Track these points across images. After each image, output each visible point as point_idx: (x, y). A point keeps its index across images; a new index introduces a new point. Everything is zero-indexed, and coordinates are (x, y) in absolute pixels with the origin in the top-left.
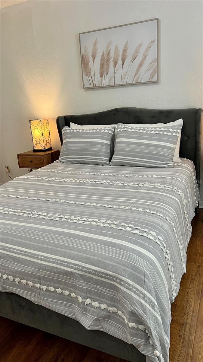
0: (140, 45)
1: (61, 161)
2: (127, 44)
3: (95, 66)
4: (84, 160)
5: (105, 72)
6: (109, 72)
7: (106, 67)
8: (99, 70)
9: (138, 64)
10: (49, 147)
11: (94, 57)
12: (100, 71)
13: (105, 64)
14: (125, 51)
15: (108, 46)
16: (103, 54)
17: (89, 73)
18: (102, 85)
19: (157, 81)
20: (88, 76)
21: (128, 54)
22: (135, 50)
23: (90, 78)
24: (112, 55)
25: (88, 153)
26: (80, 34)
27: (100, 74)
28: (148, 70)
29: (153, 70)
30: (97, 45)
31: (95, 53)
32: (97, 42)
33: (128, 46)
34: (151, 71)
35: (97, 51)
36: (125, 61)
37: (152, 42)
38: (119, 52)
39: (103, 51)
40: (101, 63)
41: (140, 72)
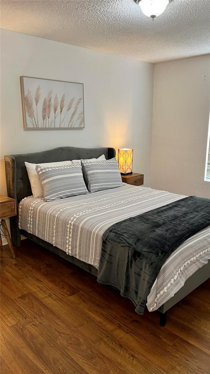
0: (73, 100)
2: (64, 96)
3: (38, 109)
5: (47, 115)
6: (50, 115)
7: (47, 111)
8: (42, 113)
9: (72, 113)
11: (37, 101)
12: (42, 115)
13: (47, 109)
14: (62, 101)
15: (50, 94)
16: (45, 101)
17: (32, 115)
18: (44, 127)
20: (31, 117)
21: (65, 104)
22: (70, 103)
23: (33, 118)
24: (53, 102)
27: (43, 117)
28: (78, 119)
29: (82, 119)
30: (40, 91)
31: (38, 97)
32: (40, 88)
33: (65, 98)
34: (80, 120)
35: (40, 96)
36: (63, 109)
37: (81, 99)
38: (58, 101)
39: (46, 97)
40: (43, 107)
41: (73, 120)
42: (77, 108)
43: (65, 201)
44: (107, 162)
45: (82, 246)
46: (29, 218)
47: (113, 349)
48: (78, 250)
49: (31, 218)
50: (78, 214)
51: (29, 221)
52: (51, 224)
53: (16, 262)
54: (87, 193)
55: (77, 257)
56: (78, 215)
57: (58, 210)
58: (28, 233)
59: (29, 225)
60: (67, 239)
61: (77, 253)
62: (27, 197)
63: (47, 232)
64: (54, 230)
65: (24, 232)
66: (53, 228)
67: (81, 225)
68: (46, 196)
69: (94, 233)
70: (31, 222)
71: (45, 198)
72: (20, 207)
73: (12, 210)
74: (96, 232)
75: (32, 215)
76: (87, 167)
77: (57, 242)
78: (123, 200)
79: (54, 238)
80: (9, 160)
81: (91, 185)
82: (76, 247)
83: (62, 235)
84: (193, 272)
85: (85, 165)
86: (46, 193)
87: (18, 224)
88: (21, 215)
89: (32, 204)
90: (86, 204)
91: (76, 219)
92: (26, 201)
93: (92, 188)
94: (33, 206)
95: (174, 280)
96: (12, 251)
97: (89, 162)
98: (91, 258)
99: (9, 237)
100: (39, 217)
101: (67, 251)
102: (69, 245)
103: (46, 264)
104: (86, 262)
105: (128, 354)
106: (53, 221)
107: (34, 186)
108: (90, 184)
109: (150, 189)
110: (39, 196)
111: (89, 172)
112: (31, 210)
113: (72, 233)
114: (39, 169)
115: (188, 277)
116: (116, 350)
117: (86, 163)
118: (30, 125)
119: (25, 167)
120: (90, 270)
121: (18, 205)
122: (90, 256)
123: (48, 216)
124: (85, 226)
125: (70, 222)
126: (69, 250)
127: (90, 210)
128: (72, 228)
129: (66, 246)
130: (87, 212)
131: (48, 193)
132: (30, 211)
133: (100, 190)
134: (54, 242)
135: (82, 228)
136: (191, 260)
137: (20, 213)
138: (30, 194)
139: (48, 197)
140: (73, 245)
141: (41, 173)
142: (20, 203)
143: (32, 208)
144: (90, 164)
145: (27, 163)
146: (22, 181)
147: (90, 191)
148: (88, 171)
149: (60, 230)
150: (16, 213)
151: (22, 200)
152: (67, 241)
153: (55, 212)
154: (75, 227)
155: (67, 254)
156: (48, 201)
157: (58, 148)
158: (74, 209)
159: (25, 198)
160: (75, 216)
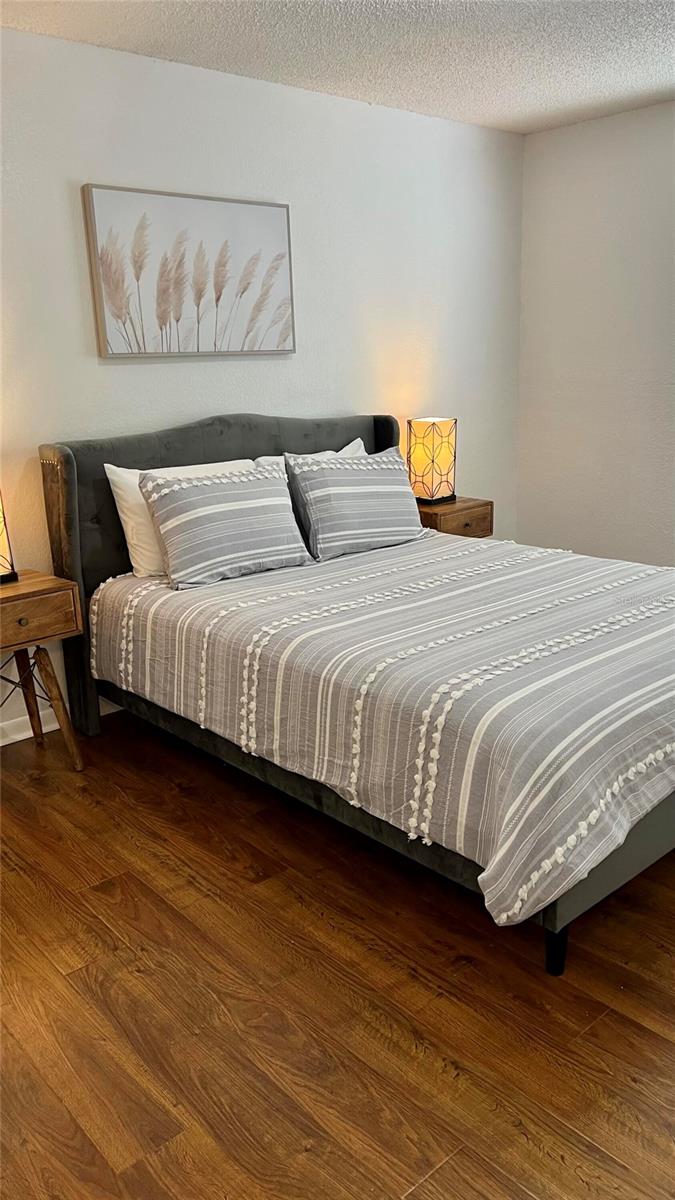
0: (255, 259)
2: (225, 247)
5: (172, 313)
6: (183, 313)
7: (173, 299)
8: (155, 306)
9: (253, 304)
11: (139, 267)
12: (157, 310)
13: (171, 290)
14: (221, 264)
15: (180, 242)
16: (164, 264)
17: (124, 310)
18: (165, 350)
20: (119, 317)
21: (229, 274)
22: (245, 271)
23: (128, 322)
24: (189, 267)
26: (84, 186)
27: (158, 317)
28: (274, 322)
29: (286, 324)
30: (147, 232)
31: (141, 254)
32: (147, 223)
33: (229, 254)
34: (280, 326)
35: (146, 250)
36: (224, 291)
37: (280, 257)
38: (207, 266)
39: (165, 254)
40: (158, 285)
41: (257, 325)
42: (271, 286)
43: (233, 586)
44: (370, 461)
45: (290, 724)
46: (124, 642)
47: (392, 1044)
48: (277, 736)
49: (128, 643)
50: (276, 623)
51: (123, 653)
52: (193, 659)
53: (85, 783)
54: (308, 563)
55: (277, 761)
56: (275, 628)
57: (214, 612)
58: (121, 690)
59: (122, 666)
60: (242, 705)
61: (276, 746)
62: (114, 577)
63: (179, 685)
64: (202, 675)
65: (109, 690)
66: (197, 670)
67: (285, 657)
68: (174, 572)
69: (327, 681)
70: (131, 656)
71: (173, 577)
72: (95, 608)
73: (69, 618)
74: (334, 677)
75: (131, 633)
76: (306, 477)
77: (211, 713)
78: (422, 579)
79: (202, 704)
80: (53, 459)
81: (320, 536)
82: (271, 728)
83: (226, 692)
84: (656, 802)
85: (297, 471)
86: (173, 563)
87: (89, 663)
88: (96, 635)
89: (131, 597)
90: (303, 593)
91: (268, 638)
92: (111, 588)
93: (322, 546)
94: (135, 603)
95: (589, 824)
96: (74, 749)
97: (310, 461)
98: (318, 763)
99: (61, 704)
100: (154, 639)
101: (243, 742)
102: (249, 724)
103: (179, 786)
104: (304, 774)
105: (439, 1059)
106: (199, 648)
107: (135, 542)
108: (316, 533)
109: (513, 545)
110: (153, 573)
111: (312, 495)
112: (129, 616)
113: (256, 683)
114: (150, 486)
115: (636, 818)
116: (401, 1048)
117: (300, 466)
118: (117, 345)
119: (107, 481)
120: (318, 800)
121: (89, 601)
122: (317, 754)
123: (181, 634)
124: (298, 660)
125: (249, 649)
126: (249, 738)
127: (316, 612)
128: (256, 667)
129: (239, 728)
130: (304, 616)
131: (180, 563)
132: (125, 619)
133: (348, 551)
134: (202, 715)
135: (289, 668)
136: (647, 760)
137: (94, 629)
138: (124, 566)
139: (182, 573)
140: (263, 721)
141: (155, 496)
142: (94, 596)
143: (132, 611)
144: (315, 468)
145: (110, 469)
146: (96, 526)
147: (315, 557)
148: (307, 492)
149: (220, 675)
150: (80, 628)
151: (99, 585)
152: (244, 712)
153: (202, 619)
154: (267, 665)
155: (243, 752)
156: (181, 586)
157: (211, 418)
158: (264, 610)
159: (110, 580)
160: (265, 629)
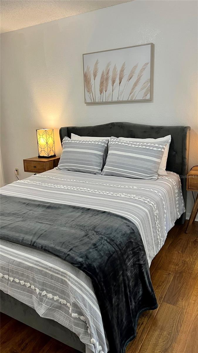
0: (136, 67)
1: (60, 168)
2: (124, 65)
3: (96, 84)
4: (79, 168)
5: (104, 89)
6: (108, 89)
7: (105, 85)
8: (99, 87)
10: (53, 154)
11: (95, 76)
12: (100, 89)
13: (104, 82)
14: (122, 71)
15: (108, 66)
16: (103, 74)
17: (90, 90)
18: (101, 101)
19: (150, 100)
20: (89, 92)
21: (124, 74)
22: (131, 71)
23: (91, 93)
24: (111, 74)
25: (82, 163)
26: (83, 55)
27: (100, 91)
28: (142, 89)
29: (147, 89)
30: (98, 65)
31: (96, 72)
32: (98, 62)
33: (125, 67)
35: (98, 70)
36: (122, 80)
37: (147, 64)
38: (117, 72)
39: (103, 71)
40: (100, 81)
41: (135, 91)
